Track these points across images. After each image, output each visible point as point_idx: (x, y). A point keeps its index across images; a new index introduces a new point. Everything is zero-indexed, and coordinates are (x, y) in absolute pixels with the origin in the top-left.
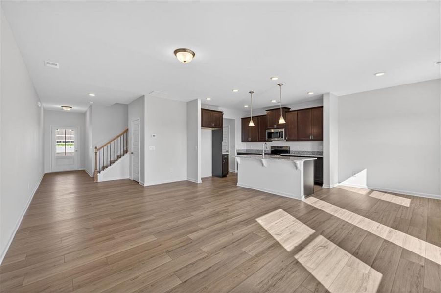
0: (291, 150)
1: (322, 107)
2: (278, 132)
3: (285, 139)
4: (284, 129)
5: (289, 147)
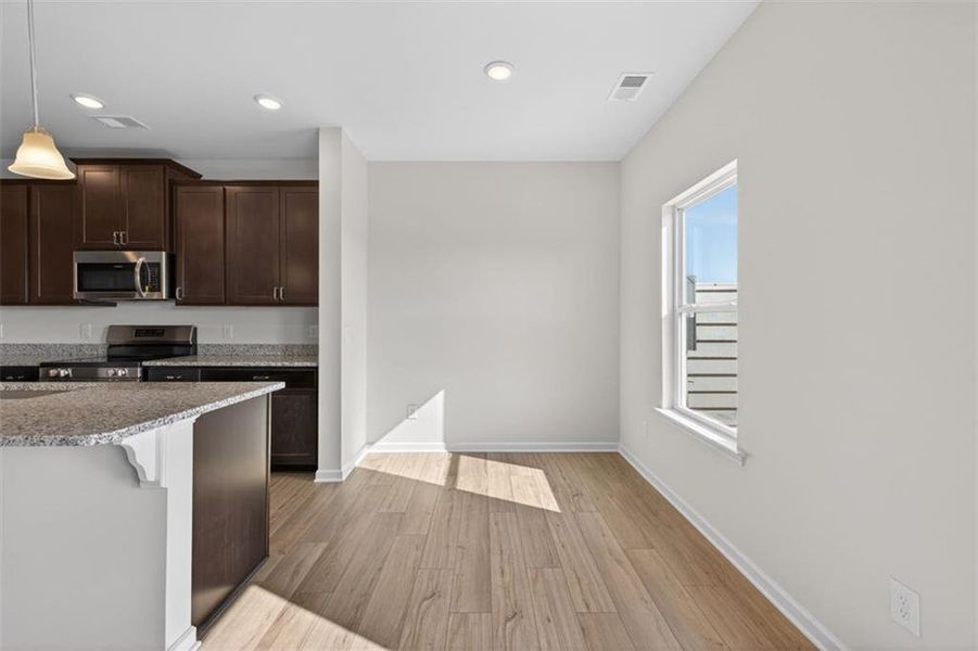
0: (201, 341)
1: (316, 182)
2: (134, 264)
3: (171, 295)
4: (164, 253)
5: (195, 329)
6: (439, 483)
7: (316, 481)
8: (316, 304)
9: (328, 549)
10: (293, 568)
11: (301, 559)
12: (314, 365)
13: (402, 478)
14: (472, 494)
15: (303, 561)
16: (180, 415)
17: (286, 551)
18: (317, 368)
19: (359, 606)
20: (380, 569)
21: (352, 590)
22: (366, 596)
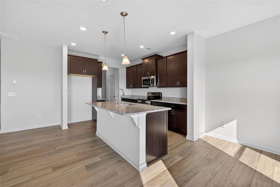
0: (163, 96)
1: (187, 51)
2: (150, 79)
3: (156, 85)
4: (155, 76)
5: (162, 93)
6: (231, 155)
7: (186, 138)
8: (187, 87)
9: (183, 159)
10: (172, 160)
11: (175, 158)
12: (186, 104)
13: (215, 147)
14: (247, 166)
15: (175, 159)
16: (142, 113)
17: (172, 155)
18: (187, 105)
19: (185, 181)
20: (196, 174)
21: (185, 175)
22: (188, 180)
